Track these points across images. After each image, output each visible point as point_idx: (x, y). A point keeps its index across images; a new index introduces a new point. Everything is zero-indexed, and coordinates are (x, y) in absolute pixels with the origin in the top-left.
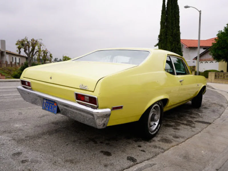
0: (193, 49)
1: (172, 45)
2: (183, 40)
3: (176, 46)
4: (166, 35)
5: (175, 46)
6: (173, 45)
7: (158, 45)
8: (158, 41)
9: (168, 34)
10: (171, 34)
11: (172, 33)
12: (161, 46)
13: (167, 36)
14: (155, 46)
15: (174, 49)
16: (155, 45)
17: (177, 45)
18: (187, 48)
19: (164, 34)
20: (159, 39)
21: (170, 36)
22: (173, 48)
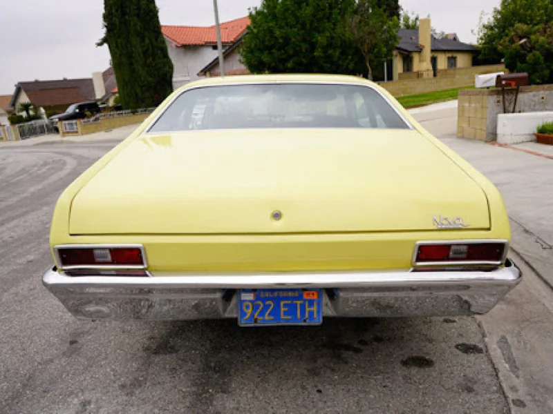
0: (190, 49)
1: (143, 39)
2: (165, 26)
3: (155, 43)
4: (124, 14)
5: (151, 43)
6: (147, 41)
7: (105, 40)
8: (105, 30)
9: (128, 10)
10: (136, 11)
11: (139, 9)
12: (114, 45)
13: (127, 17)
14: (100, 44)
15: (150, 50)
16: (99, 42)
17: (156, 40)
18: (177, 47)
19: (117, 11)
20: (106, 24)
21: (135, 18)
22: (147, 50)
